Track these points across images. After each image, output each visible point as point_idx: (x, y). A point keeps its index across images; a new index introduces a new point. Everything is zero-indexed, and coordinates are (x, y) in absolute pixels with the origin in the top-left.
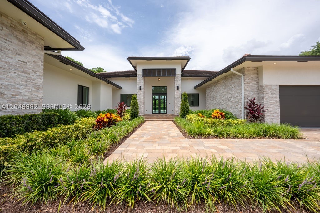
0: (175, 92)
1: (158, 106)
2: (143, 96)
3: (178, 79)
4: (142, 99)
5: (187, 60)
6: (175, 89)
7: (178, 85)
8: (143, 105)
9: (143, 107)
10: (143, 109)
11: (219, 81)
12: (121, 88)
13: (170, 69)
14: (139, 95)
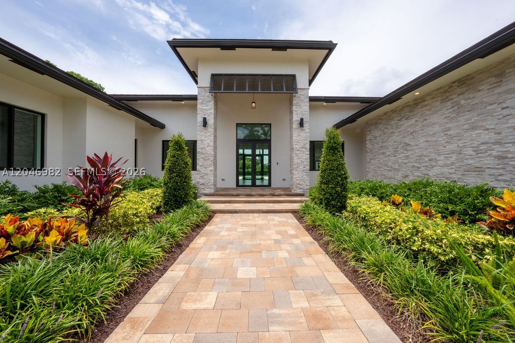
0: (295, 134)
1: (250, 170)
2: (212, 144)
3: (301, 100)
4: (210, 151)
5: (327, 51)
6: (294, 126)
7: (300, 116)
8: (212, 168)
9: (211, 171)
10: (212, 178)
11: (424, 101)
12: (162, 126)
13: (281, 75)
14: (202, 140)
